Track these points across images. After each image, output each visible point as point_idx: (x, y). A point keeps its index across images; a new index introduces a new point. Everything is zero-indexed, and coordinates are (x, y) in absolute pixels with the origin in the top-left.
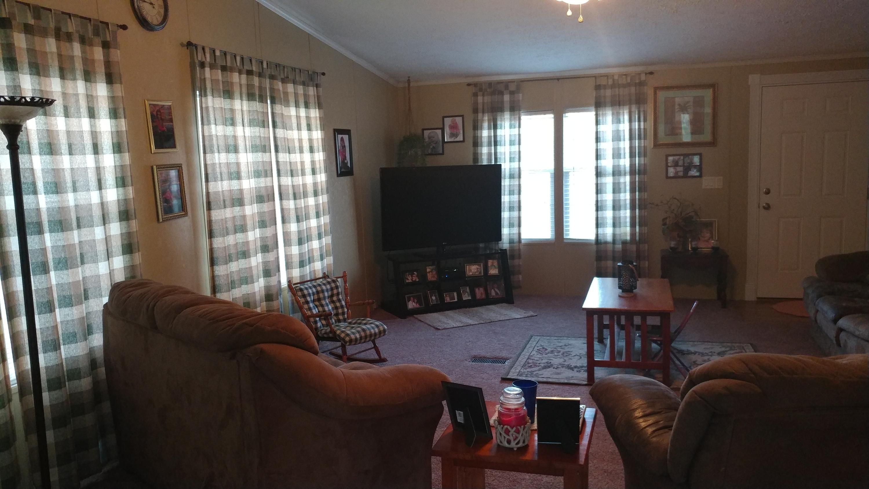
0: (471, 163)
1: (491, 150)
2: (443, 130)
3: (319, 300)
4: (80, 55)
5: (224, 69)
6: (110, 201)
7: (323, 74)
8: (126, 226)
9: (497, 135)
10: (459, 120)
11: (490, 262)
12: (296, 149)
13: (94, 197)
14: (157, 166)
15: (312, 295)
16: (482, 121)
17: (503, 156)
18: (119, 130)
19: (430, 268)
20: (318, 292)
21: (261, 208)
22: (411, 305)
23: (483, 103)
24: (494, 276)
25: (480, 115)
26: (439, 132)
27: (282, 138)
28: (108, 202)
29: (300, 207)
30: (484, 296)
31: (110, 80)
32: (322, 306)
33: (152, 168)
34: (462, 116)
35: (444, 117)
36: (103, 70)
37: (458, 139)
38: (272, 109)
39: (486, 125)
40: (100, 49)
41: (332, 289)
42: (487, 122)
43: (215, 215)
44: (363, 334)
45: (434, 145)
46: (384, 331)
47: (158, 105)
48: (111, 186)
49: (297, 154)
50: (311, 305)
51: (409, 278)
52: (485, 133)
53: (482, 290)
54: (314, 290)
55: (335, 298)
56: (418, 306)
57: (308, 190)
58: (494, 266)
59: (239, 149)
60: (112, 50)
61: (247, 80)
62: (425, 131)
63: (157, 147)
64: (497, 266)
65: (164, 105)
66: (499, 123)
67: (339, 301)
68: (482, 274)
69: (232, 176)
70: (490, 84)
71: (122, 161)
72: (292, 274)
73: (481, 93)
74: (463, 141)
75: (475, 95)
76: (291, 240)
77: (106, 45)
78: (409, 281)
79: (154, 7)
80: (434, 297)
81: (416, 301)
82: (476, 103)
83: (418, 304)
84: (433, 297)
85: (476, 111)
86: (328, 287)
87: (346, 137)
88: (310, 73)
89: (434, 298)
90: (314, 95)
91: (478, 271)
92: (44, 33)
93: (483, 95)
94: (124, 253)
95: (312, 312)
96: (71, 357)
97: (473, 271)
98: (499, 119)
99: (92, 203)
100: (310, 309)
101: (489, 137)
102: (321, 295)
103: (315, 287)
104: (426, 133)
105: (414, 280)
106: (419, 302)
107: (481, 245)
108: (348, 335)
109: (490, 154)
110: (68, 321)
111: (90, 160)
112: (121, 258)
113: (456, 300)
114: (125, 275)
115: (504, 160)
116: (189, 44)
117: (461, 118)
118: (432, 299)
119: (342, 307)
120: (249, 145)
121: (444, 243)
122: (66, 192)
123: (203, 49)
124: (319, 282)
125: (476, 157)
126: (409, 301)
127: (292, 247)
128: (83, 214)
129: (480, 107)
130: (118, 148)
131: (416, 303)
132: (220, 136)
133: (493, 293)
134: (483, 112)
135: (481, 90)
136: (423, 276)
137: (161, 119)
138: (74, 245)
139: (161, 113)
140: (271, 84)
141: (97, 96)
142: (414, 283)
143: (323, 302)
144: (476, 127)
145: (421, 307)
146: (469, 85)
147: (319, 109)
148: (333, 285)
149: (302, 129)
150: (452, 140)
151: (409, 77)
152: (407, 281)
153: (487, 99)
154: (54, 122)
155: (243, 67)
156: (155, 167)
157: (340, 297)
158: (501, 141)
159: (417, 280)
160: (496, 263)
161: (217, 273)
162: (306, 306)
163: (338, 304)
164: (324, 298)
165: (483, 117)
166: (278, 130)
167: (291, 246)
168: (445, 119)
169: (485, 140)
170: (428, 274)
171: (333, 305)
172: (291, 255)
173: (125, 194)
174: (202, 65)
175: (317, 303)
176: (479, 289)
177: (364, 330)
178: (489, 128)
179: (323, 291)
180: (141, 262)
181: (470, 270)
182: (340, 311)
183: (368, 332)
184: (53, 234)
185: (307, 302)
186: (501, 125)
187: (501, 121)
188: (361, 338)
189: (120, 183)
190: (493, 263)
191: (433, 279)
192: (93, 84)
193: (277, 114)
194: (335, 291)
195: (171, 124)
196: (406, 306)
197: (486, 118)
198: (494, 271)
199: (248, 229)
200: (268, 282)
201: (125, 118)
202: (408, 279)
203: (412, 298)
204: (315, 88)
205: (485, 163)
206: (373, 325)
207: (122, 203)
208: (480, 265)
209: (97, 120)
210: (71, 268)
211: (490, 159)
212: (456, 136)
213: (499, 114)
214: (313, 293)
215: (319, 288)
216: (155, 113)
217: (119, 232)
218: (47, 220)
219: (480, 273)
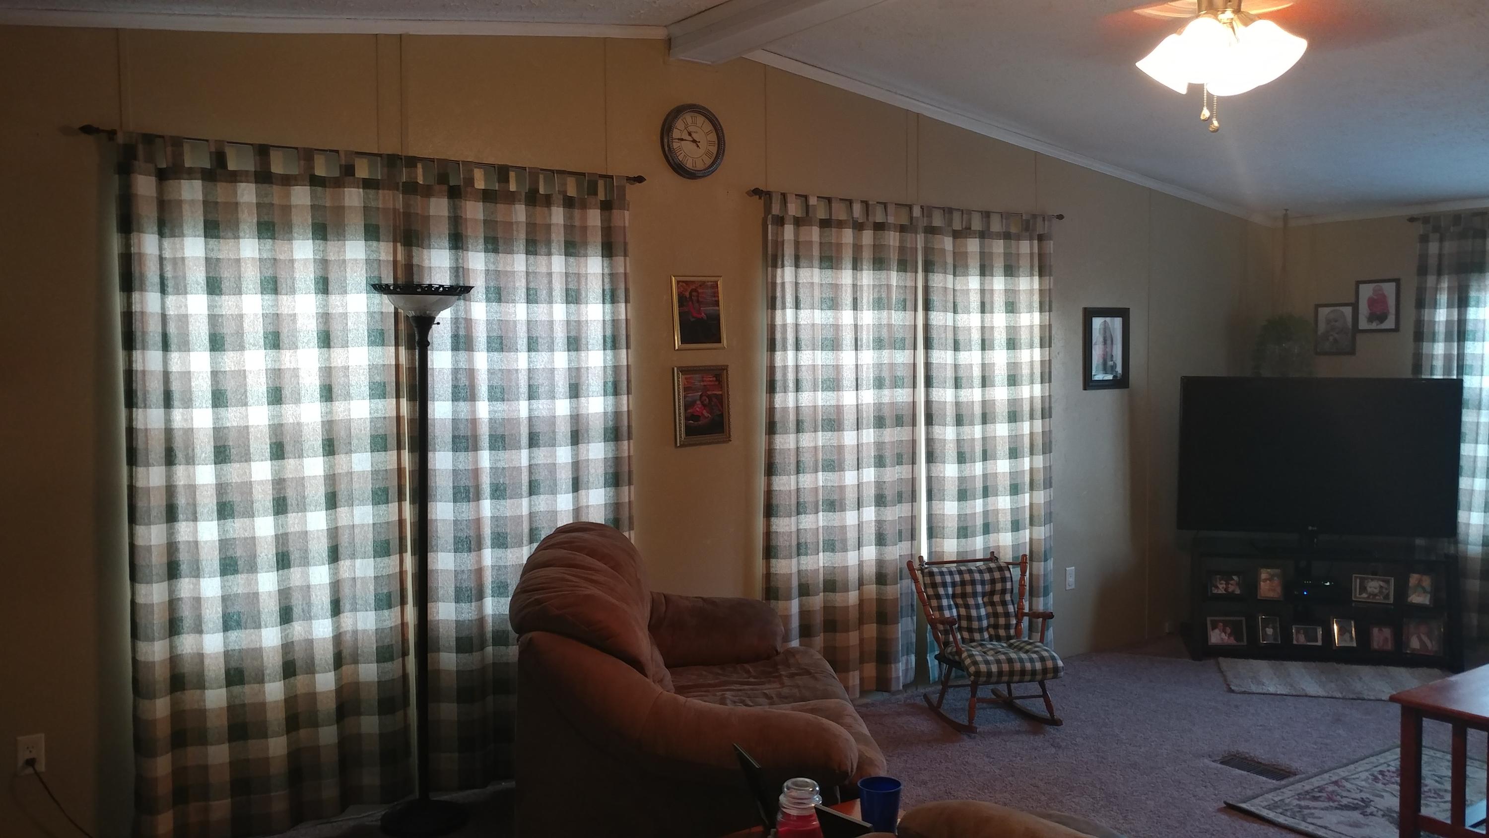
0: (1408, 374)
1: (1451, 348)
2: (1355, 306)
3: (964, 595)
4: (562, 222)
5: (825, 224)
6: (592, 414)
7: (1060, 217)
8: (614, 448)
9: (1465, 320)
10: (1389, 289)
11: (1414, 579)
12: (973, 343)
13: (563, 407)
14: (678, 368)
15: (949, 585)
16: (1436, 290)
17: (1480, 363)
18: (615, 318)
19: (1268, 573)
20: (963, 583)
21: (880, 436)
22: (1216, 637)
23: (1440, 256)
24: (1419, 607)
25: (1431, 280)
26: (1348, 311)
27: (940, 326)
28: (588, 415)
29: (969, 437)
30: (1389, 646)
31: (608, 251)
32: (967, 607)
33: (673, 369)
34: (1397, 281)
35: (1358, 283)
36: (599, 239)
37: (1385, 326)
38: (926, 280)
39: (1443, 298)
40: (598, 212)
41: (993, 581)
42: (1446, 292)
43: (780, 442)
44: (1006, 667)
45: (1336, 336)
46: (1056, 670)
47: (693, 282)
48: (595, 394)
49: (973, 352)
50: (945, 602)
51: (1220, 586)
52: (1441, 315)
53: (1387, 632)
54: (957, 578)
55: (996, 598)
56: (1232, 641)
57: (997, 411)
58: (1423, 588)
59: (842, 344)
60: (616, 213)
61: (874, 238)
62: (1320, 310)
63: (684, 341)
64: (1428, 588)
65: (704, 282)
66: (1473, 294)
67: (1004, 603)
68: (1391, 601)
69: (825, 385)
70: (1457, 218)
71: (615, 360)
72: (943, 546)
73: (1437, 235)
74: (1397, 330)
75: (1424, 239)
76: (944, 490)
77: (606, 207)
78: (1220, 592)
79: (698, 146)
80: (1271, 630)
81: (1228, 630)
82: (1423, 257)
83: (1232, 638)
84: (1267, 629)
85: (1423, 271)
86: (987, 576)
87: (1117, 322)
88: (1024, 218)
89: (1269, 631)
90: (1032, 254)
91: (1381, 592)
92: (510, 198)
93: (1441, 240)
94: (606, 485)
95: (942, 615)
96: (499, 615)
97: (1369, 590)
98: (1474, 285)
99: (557, 414)
100: (940, 608)
101: (1448, 323)
102: (969, 589)
103: (960, 572)
104: (1324, 312)
105: (1230, 590)
106: (1236, 633)
107: (1419, 542)
108: (975, 663)
109: (1448, 357)
110: (500, 566)
111: (561, 359)
112: (602, 491)
113: (1319, 643)
114: (605, 515)
115: (1480, 370)
116: (757, 192)
117: (1393, 284)
118: (1265, 633)
119: (1007, 615)
120: (868, 338)
121: (1310, 528)
122: (518, 400)
123: (784, 195)
124: (972, 566)
125: (1418, 361)
126: (1214, 628)
127: (946, 502)
128: (540, 428)
129: (1433, 262)
130: (612, 342)
131: (1230, 635)
132: (805, 325)
133: (1415, 643)
134: (1439, 273)
135: (1436, 229)
136: (1251, 586)
137: (698, 301)
138: (519, 469)
139: (698, 293)
140: (926, 242)
141: (587, 274)
142: (1228, 597)
143: (971, 601)
144: (1423, 302)
145: (1239, 644)
146: (1412, 220)
147: (1041, 275)
148: (997, 575)
149: (996, 310)
150: (1374, 326)
151: (1287, 210)
152: (1215, 591)
153: (1450, 247)
154: (512, 310)
155: (867, 219)
156: (676, 369)
157: (1008, 597)
158: (1475, 332)
159: (1238, 592)
160: (1427, 582)
161: (774, 528)
162: (934, 603)
163: (1000, 609)
164: (975, 595)
165: (1438, 281)
166: (935, 313)
167: (944, 500)
168: (1361, 286)
169: (1441, 329)
170: (1262, 583)
171: (990, 609)
172: (944, 515)
173: (617, 404)
174: (780, 221)
175: (959, 601)
176: (1380, 630)
177: (1010, 661)
178: (1450, 306)
179: (973, 582)
180: (632, 498)
181: (1363, 589)
182: (1002, 621)
183: (1017, 666)
184: (493, 452)
185: (938, 597)
186: (1478, 298)
187: (1479, 290)
188: (1000, 673)
189: (610, 389)
190: (1420, 581)
191: (1271, 595)
192: (582, 259)
193: (935, 288)
194: (999, 586)
195: (717, 308)
196: (1205, 637)
197: (1445, 285)
198: (1418, 598)
199: (846, 467)
200: (881, 554)
201: (627, 301)
202: (1217, 587)
203: (1221, 624)
204: (1036, 242)
205: (1438, 375)
206: (1034, 656)
207: (610, 417)
208: (1387, 582)
209: (583, 306)
210: (511, 498)
211: (1447, 369)
212: (1382, 318)
213: (1475, 276)
214: (954, 584)
215: (967, 577)
216: (687, 294)
217: (601, 456)
218: (488, 434)
219: (1387, 597)
